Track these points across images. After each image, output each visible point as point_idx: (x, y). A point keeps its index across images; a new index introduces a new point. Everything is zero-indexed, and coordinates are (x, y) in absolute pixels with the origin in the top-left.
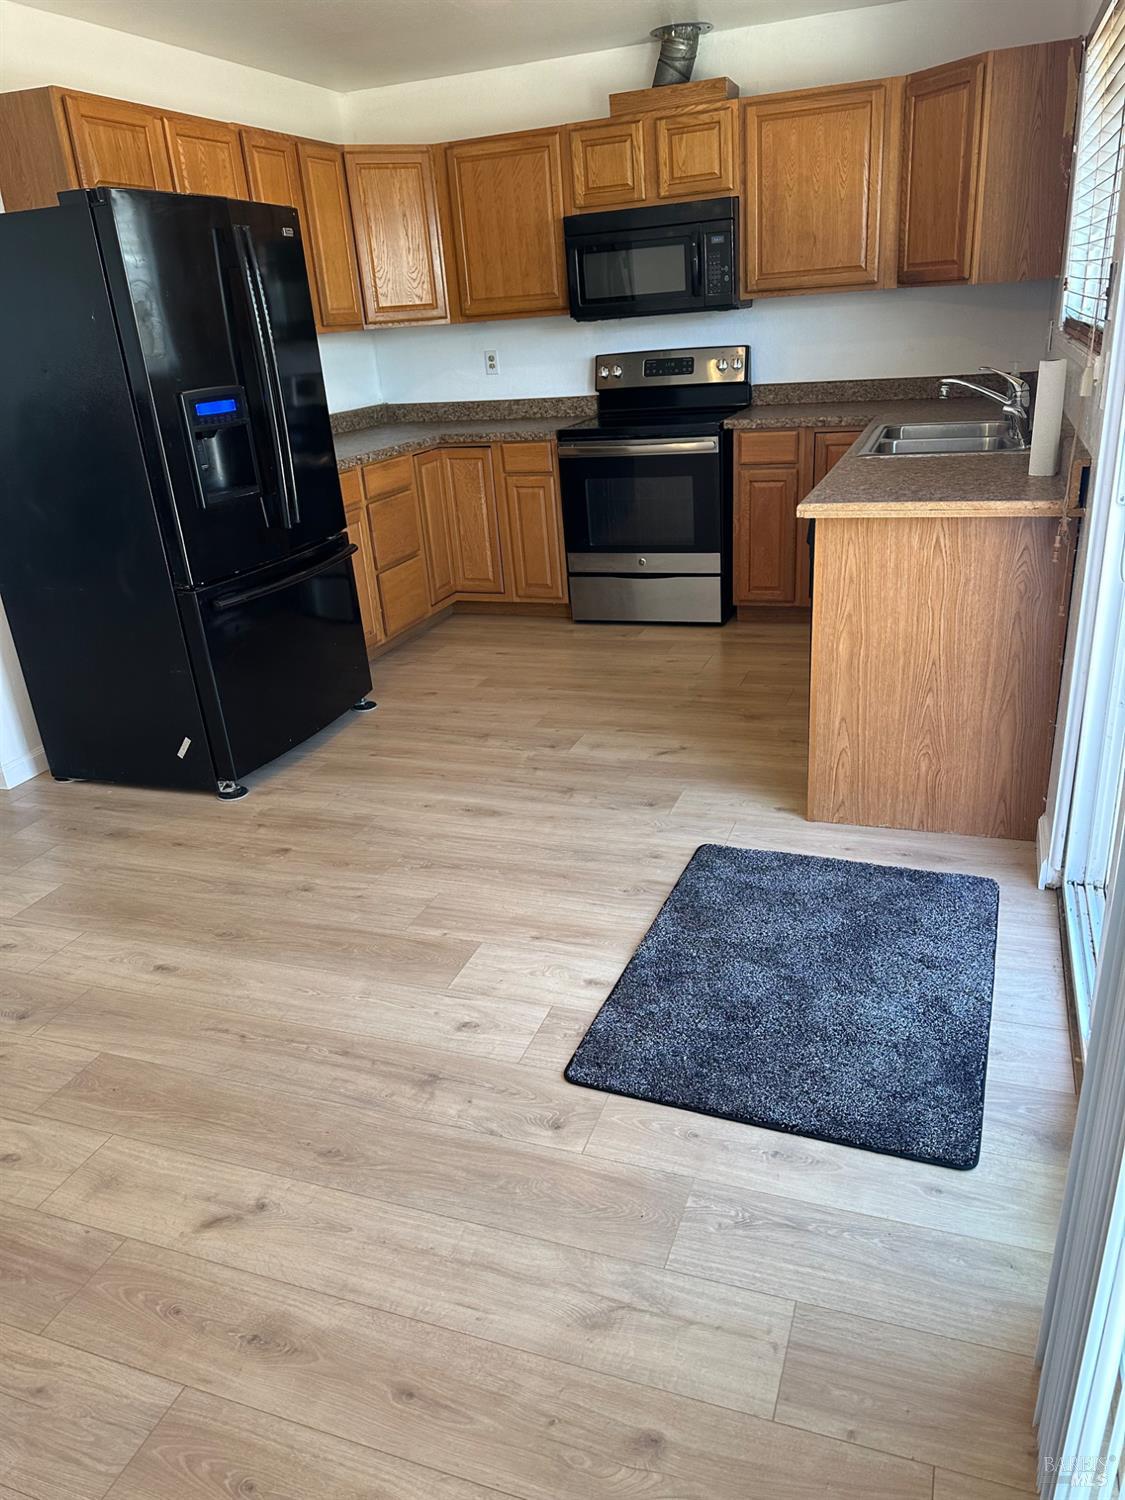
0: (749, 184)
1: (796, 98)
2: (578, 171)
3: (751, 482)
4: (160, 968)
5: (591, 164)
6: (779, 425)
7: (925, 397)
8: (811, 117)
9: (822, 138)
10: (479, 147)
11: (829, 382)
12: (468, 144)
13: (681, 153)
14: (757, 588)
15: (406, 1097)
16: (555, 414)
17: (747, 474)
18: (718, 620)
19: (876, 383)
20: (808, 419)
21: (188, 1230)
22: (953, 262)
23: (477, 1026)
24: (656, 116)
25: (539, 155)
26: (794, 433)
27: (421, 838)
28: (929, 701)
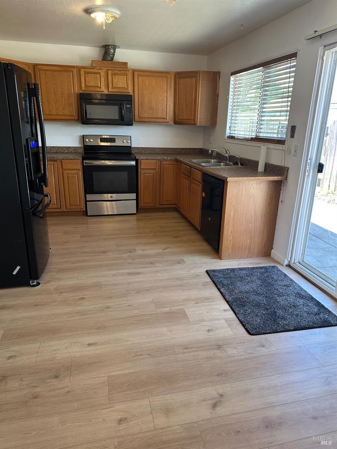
0: (135, 92)
1: (149, 72)
2: (83, 80)
3: (144, 174)
4: (89, 345)
5: (87, 78)
6: (151, 158)
7: (176, 153)
8: (152, 77)
9: (155, 83)
10: (47, 67)
11: (152, 148)
12: (44, 65)
13: (115, 81)
14: (146, 203)
15: (218, 353)
16: (67, 152)
17: (142, 171)
18: (135, 212)
19: (164, 149)
20: (159, 158)
21: (211, 411)
22: (192, 120)
23: (212, 330)
24: (107, 69)
25: (69, 73)
26: (155, 161)
27: (125, 285)
28: (250, 225)
